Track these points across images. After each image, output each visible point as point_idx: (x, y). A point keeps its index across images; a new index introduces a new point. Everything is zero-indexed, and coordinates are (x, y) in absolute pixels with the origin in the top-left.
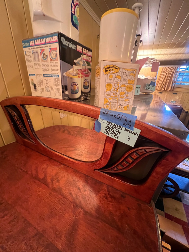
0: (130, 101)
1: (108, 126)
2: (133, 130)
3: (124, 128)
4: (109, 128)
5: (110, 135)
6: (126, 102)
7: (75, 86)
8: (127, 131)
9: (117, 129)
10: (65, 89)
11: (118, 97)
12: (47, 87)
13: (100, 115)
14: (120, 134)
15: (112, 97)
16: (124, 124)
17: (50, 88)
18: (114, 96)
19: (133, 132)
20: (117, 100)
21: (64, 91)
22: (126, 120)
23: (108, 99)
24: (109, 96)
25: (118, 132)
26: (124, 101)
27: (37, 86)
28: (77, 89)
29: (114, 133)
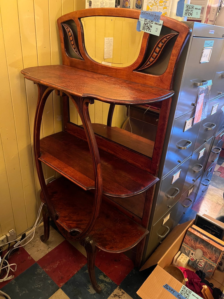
0: (168, 9)
1: (145, 23)
2: (159, 22)
3: (154, 22)
4: (146, 24)
5: (145, 31)
6: (164, 10)
7: (127, 3)
8: (156, 24)
9: (150, 24)
10: (118, 4)
11: (157, 5)
12: (102, 2)
13: (140, 15)
14: (152, 27)
15: (153, 5)
16: (154, 19)
17: (105, 4)
18: (154, 3)
19: (159, 23)
20: (157, 7)
21: (117, 6)
22: (155, 15)
23: (149, 6)
24: (151, 4)
25: (151, 26)
26: (163, 9)
27: (92, 3)
28: (128, 6)
29: (149, 28)
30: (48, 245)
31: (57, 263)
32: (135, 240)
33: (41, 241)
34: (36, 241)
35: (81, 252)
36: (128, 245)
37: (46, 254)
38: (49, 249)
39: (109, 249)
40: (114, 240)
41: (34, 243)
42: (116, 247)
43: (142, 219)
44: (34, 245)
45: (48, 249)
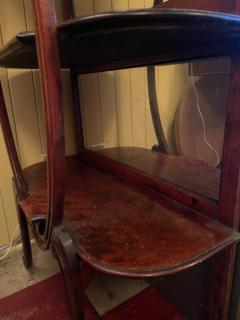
30: (32, 274)
31: (32, 311)
32: (195, 250)
33: (23, 265)
34: (16, 265)
35: (89, 297)
36: (172, 259)
37: (20, 290)
38: (31, 282)
39: (108, 261)
40: (131, 243)
41: (10, 268)
42: (131, 260)
43: (217, 202)
44: (10, 270)
45: (30, 280)
